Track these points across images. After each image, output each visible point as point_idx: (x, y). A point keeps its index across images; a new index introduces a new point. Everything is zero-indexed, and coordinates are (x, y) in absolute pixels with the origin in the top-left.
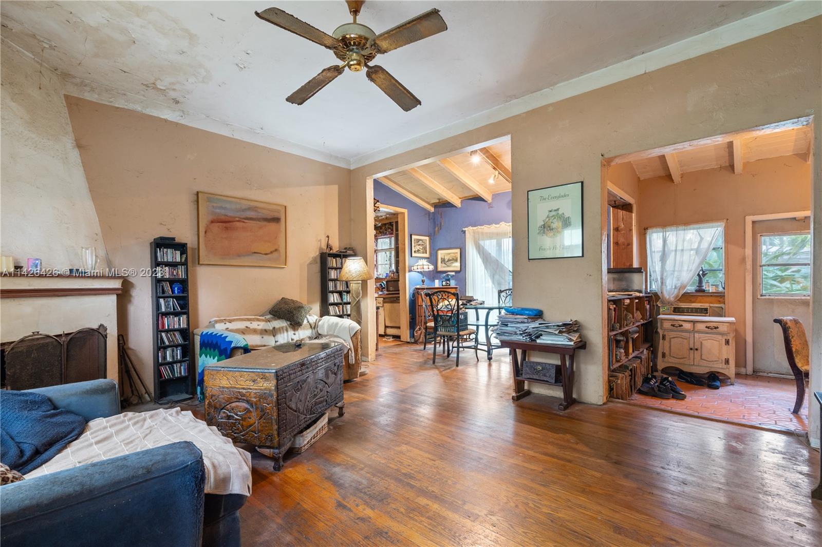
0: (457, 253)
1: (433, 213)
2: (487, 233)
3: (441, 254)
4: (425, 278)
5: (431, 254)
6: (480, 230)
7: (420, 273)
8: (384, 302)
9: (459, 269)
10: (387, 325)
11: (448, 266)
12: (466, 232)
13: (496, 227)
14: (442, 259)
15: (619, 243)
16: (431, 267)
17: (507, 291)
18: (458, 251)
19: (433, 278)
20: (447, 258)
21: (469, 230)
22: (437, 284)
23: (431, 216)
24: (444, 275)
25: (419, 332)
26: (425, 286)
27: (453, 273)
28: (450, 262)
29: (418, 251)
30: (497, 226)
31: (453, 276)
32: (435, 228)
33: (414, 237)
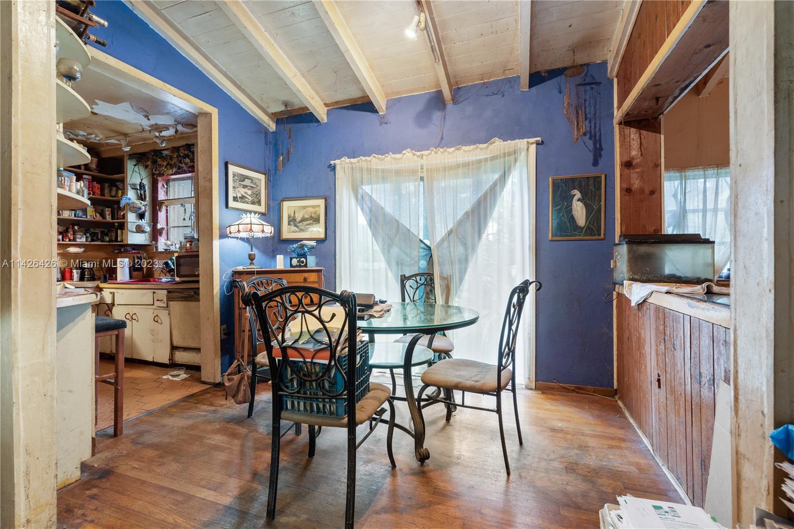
0: (319, 206)
1: (273, 133)
2: (377, 170)
3: (288, 207)
4: (255, 251)
5: (268, 206)
6: (364, 165)
7: (247, 240)
8: (169, 299)
9: (323, 236)
10: (175, 344)
11: (302, 230)
12: (338, 168)
13: (395, 159)
14: (289, 217)
15: (633, 189)
16: (269, 230)
17: (418, 278)
18: (321, 203)
19: (273, 251)
20: (299, 217)
21: (342, 164)
22: (280, 263)
23: (270, 138)
24: (295, 246)
25: (236, 378)
26: (255, 268)
27: (313, 243)
28: (305, 223)
29: (243, 197)
30: (398, 156)
31: (313, 247)
32: (277, 157)
33: (232, 169)
